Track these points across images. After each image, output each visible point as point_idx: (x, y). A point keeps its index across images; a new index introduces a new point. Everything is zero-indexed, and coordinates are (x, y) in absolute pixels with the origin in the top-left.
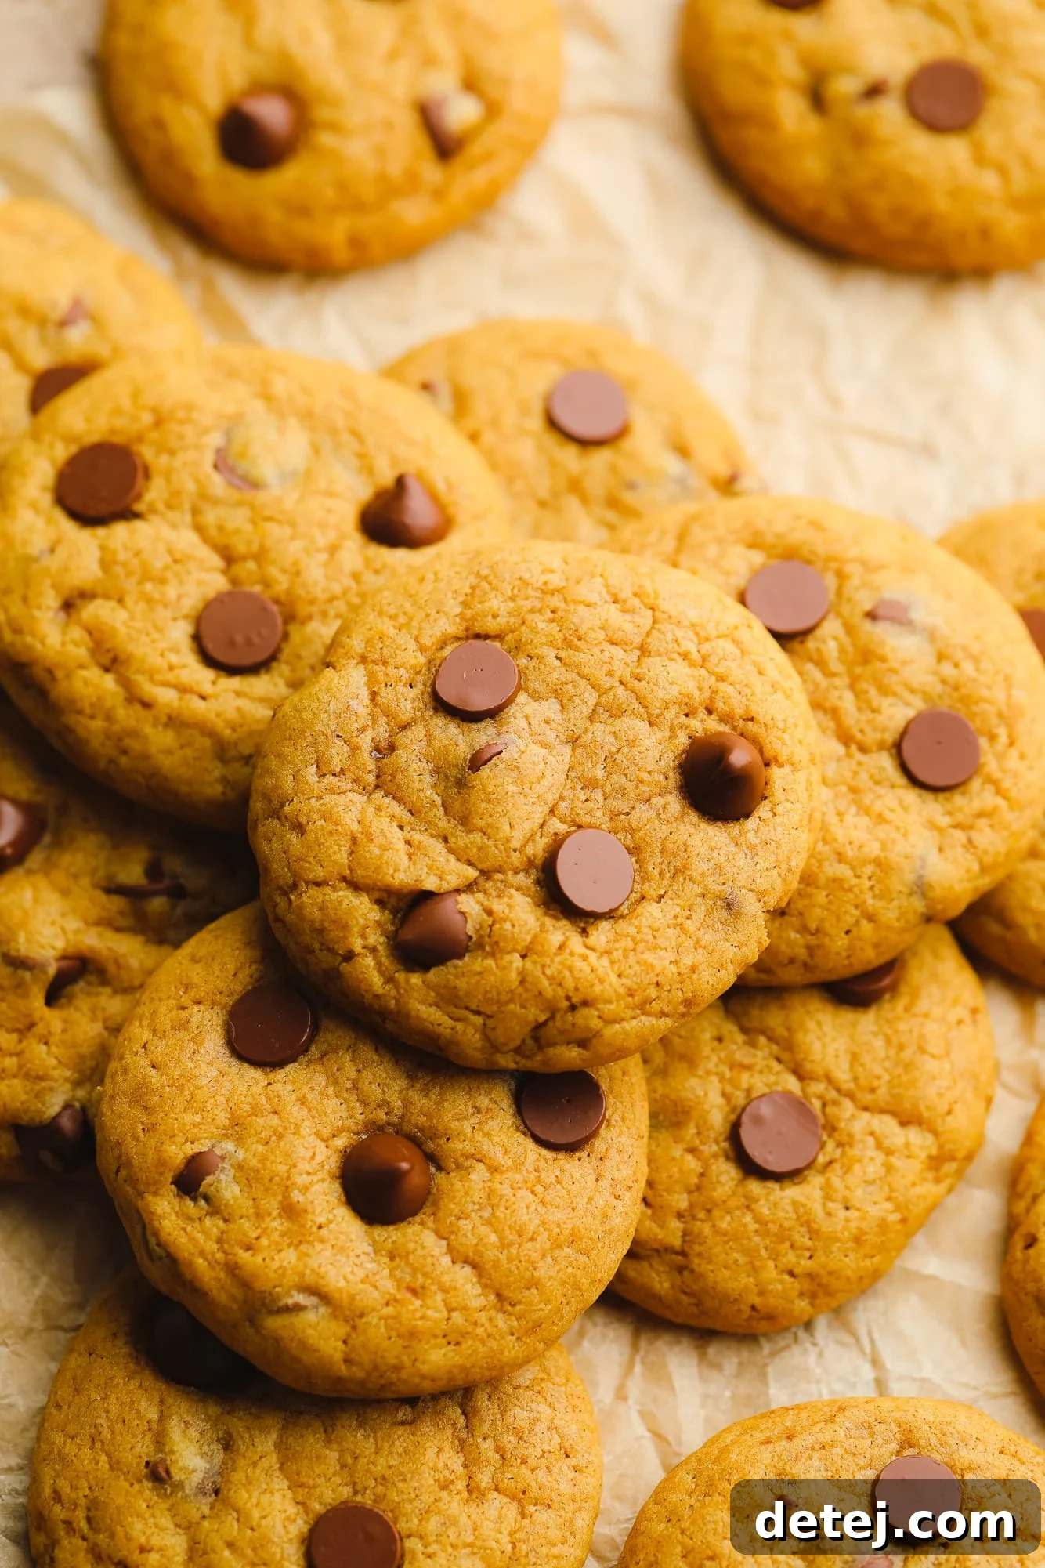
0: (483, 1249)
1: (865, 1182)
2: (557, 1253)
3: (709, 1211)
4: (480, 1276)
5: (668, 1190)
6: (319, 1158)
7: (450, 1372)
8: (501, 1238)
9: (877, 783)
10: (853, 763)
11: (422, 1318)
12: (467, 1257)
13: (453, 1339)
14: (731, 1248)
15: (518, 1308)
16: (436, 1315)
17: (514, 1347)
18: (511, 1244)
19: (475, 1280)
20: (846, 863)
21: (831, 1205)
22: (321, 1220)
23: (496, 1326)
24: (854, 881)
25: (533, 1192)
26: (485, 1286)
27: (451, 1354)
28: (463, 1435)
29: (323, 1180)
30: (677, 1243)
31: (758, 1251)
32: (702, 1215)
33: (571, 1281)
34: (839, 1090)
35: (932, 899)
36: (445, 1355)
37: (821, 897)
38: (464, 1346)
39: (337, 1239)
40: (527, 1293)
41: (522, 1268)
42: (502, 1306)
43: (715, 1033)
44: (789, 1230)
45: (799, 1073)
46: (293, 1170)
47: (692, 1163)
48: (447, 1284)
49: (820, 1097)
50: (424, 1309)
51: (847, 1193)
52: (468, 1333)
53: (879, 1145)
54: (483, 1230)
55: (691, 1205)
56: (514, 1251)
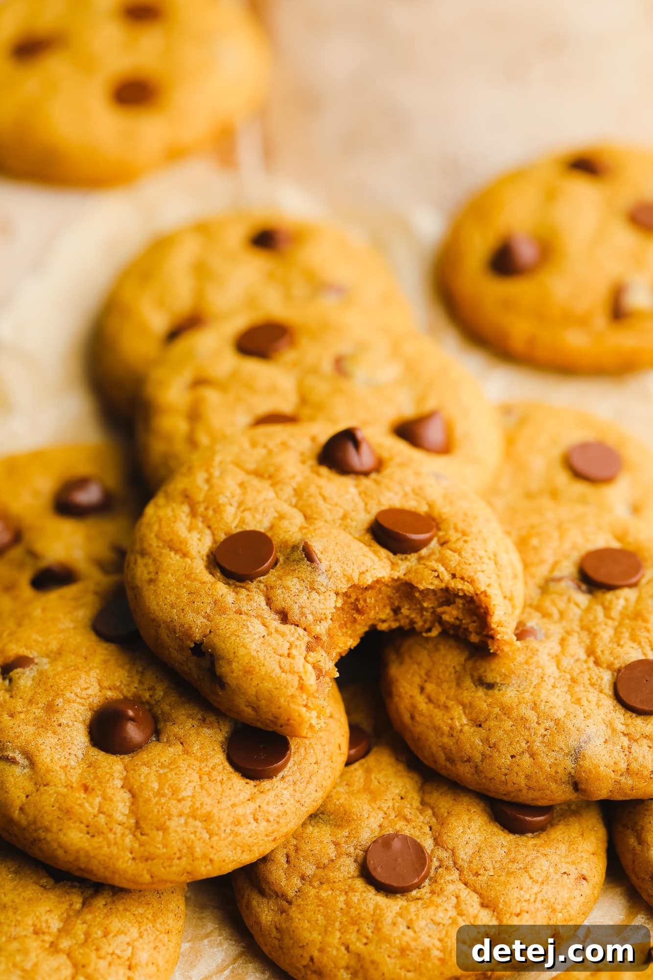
0: (144, 788)
1: (432, 920)
2: (191, 820)
3: (322, 883)
4: (133, 804)
5: (305, 858)
6: (89, 692)
7: (78, 851)
8: (161, 787)
9: (592, 685)
10: (585, 666)
11: (80, 805)
12: (132, 788)
13: (92, 831)
14: (319, 911)
15: (144, 837)
16: (90, 809)
17: (127, 862)
18: (164, 795)
19: (128, 804)
20: (537, 712)
21: (399, 919)
22: (63, 721)
23: (123, 840)
24: (534, 725)
25: (200, 778)
26: (132, 811)
27: (84, 840)
28: (71, 913)
29: (83, 705)
30: (291, 894)
31: (334, 921)
32: (316, 884)
33: (190, 843)
34: (455, 864)
35: (581, 767)
36: (81, 838)
37: (507, 725)
38: (95, 839)
39: (65, 737)
40: (155, 832)
41: (161, 813)
42: (135, 831)
43: (403, 793)
44: (363, 919)
45: (437, 842)
46: (68, 687)
47: (332, 852)
48: (109, 795)
49: (440, 860)
50: (85, 801)
51: (414, 918)
52: (103, 833)
53: (457, 905)
54: (153, 777)
55: (314, 875)
56: (163, 800)
